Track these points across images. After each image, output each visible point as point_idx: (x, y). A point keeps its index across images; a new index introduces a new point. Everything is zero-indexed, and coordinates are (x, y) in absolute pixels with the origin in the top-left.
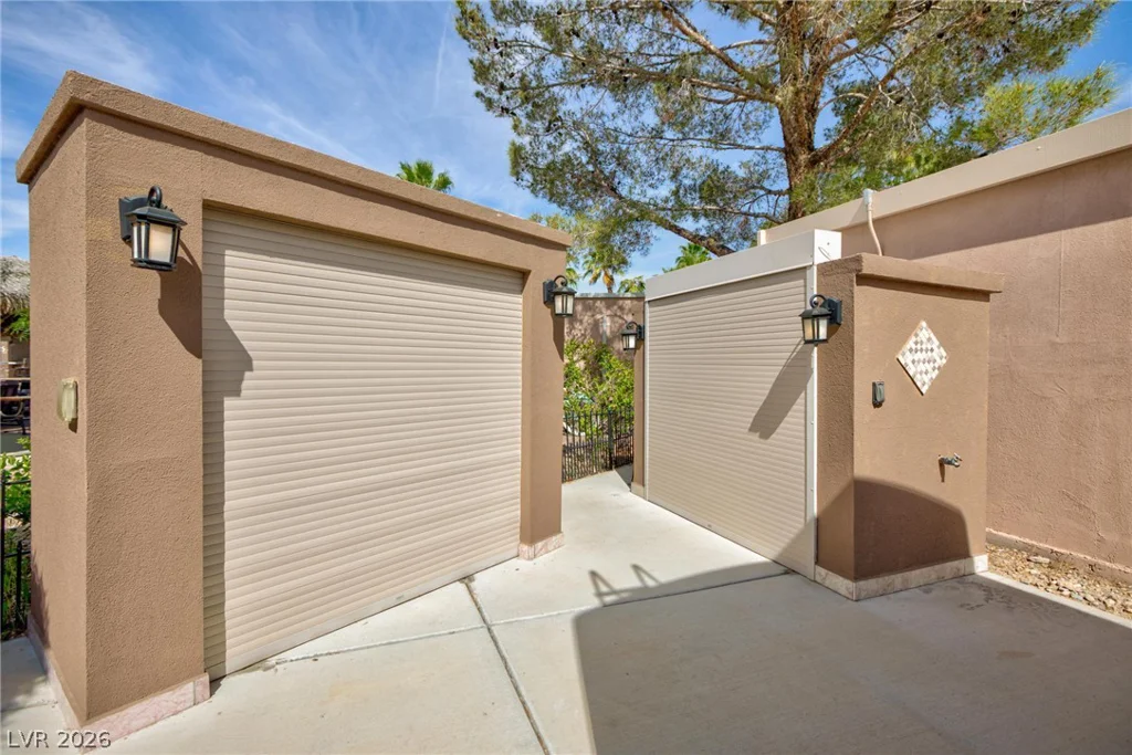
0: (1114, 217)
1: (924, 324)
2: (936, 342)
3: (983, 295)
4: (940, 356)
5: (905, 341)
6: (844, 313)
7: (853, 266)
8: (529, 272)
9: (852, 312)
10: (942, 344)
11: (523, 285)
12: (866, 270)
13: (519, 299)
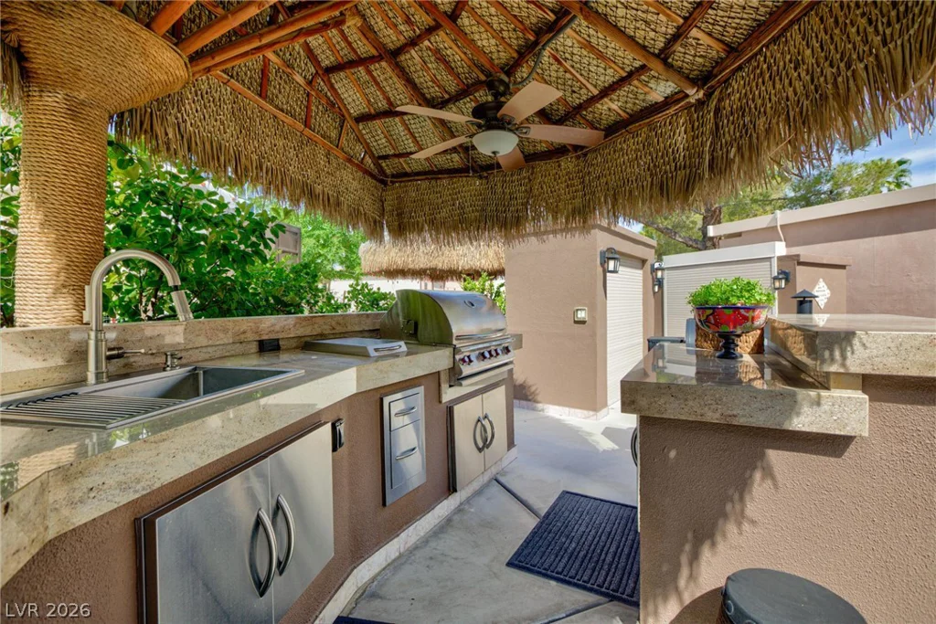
0: (897, 233)
1: (821, 280)
2: (826, 287)
3: (843, 267)
4: (827, 293)
5: (815, 286)
6: (791, 277)
7: (796, 258)
8: (647, 260)
9: (795, 277)
10: (829, 288)
11: (643, 266)
12: (801, 260)
13: (641, 272)
